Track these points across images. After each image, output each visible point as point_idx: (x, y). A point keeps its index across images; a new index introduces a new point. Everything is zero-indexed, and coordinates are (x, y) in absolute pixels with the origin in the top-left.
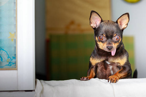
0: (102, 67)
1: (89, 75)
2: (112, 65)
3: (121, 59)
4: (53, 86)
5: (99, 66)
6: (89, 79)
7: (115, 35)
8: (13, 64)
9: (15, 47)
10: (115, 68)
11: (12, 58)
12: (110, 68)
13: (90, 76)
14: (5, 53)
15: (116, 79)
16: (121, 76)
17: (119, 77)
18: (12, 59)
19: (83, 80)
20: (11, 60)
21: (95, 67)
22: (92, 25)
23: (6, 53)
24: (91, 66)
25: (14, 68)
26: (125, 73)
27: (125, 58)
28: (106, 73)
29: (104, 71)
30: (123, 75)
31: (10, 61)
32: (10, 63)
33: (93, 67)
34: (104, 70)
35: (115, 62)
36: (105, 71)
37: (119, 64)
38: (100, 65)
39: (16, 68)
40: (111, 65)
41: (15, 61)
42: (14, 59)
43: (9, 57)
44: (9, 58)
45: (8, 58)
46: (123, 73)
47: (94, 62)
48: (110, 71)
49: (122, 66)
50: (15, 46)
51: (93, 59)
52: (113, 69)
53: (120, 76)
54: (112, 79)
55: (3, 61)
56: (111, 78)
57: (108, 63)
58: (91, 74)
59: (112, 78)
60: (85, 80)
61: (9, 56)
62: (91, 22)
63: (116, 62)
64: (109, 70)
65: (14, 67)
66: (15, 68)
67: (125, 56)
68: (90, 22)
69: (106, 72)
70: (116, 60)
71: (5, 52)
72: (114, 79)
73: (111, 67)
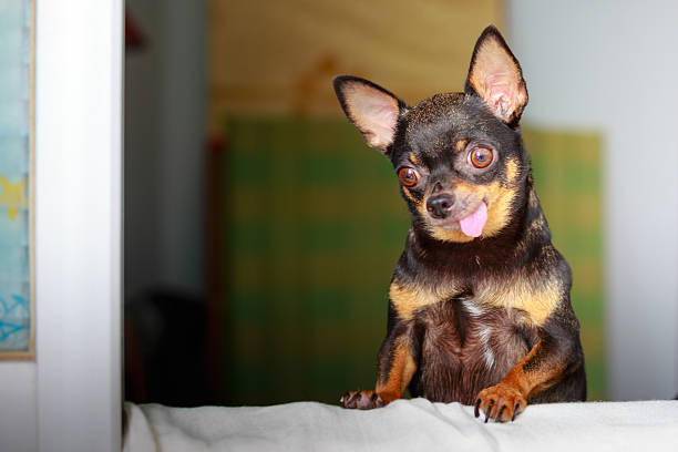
0: (445, 332)
1: (387, 379)
2: (493, 320)
3: (533, 293)
4: (208, 442)
5: (431, 322)
6: (384, 404)
7: (460, 144)
8: (13, 331)
9: (27, 249)
10: (504, 337)
11: (11, 302)
12: (479, 338)
13: (391, 385)
15: (512, 399)
16: (534, 385)
17: (528, 389)
19: (355, 407)
20: (7, 311)
21: (410, 326)
22: (377, 140)
24: (394, 325)
25: (19, 350)
26: (554, 368)
27: (556, 289)
28: (461, 361)
29: (452, 351)
30: (543, 380)
33: (402, 330)
34: (452, 344)
35: (505, 304)
36: (457, 350)
37: (522, 320)
38: (438, 320)
39: (30, 353)
40: (486, 319)
41: (26, 315)
42: (19, 308)
46: (544, 365)
48: (480, 351)
49: (538, 328)
50: (23, 243)
51: (401, 288)
52: (493, 341)
53: (530, 383)
54: (492, 401)
56: (489, 397)
57: (473, 308)
58: (394, 372)
59: (495, 397)
60: (363, 408)
62: (366, 127)
63: (510, 306)
64: (475, 349)
65: (21, 346)
66: (26, 350)
67: (552, 277)
69: (460, 355)
70: (511, 292)
72: (503, 402)
73: (485, 332)
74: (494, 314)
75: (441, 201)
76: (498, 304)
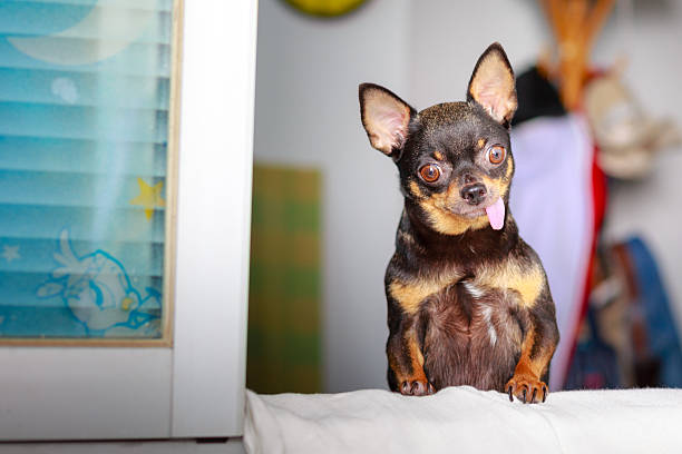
0: (450, 315)
2: (492, 301)
5: (435, 310)
7: (481, 143)
8: (147, 320)
10: (503, 316)
11: (144, 294)
12: (482, 316)
14: (113, 268)
15: (538, 384)
18: (142, 298)
20: (141, 302)
21: (416, 318)
22: (380, 144)
23: (118, 270)
28: (469, 339)
31: (134, 307)
32: (134, 313)
33: (409, 324)
34: (459, 324)
35: (501, 286)
36: (465, 329)
38: (442, 306)
39: (164, 340)
41: (157, 306)
42: (152, 299)
43: (130, 290)
44: (132, 294)
45: (128, 292)
47: (413, 298)
48: (484, 329)
49: (529, 310)
51: (404, 286)
52: (494, 320)
54: (525, 386)
55: (104, 305)
57: (474, 290)
59: (526, 383)
61: (134, 286)
62: (373, 132)
63: (506, 286)
64: (480, 326)
65: (154, 333)
66: (159, 336)
68: (369, 135)
70: (505, 275)
71: (115, 265)
73: (486, 311)
74: (492, 295)
75: (476, 189)
76: (495, 286)
